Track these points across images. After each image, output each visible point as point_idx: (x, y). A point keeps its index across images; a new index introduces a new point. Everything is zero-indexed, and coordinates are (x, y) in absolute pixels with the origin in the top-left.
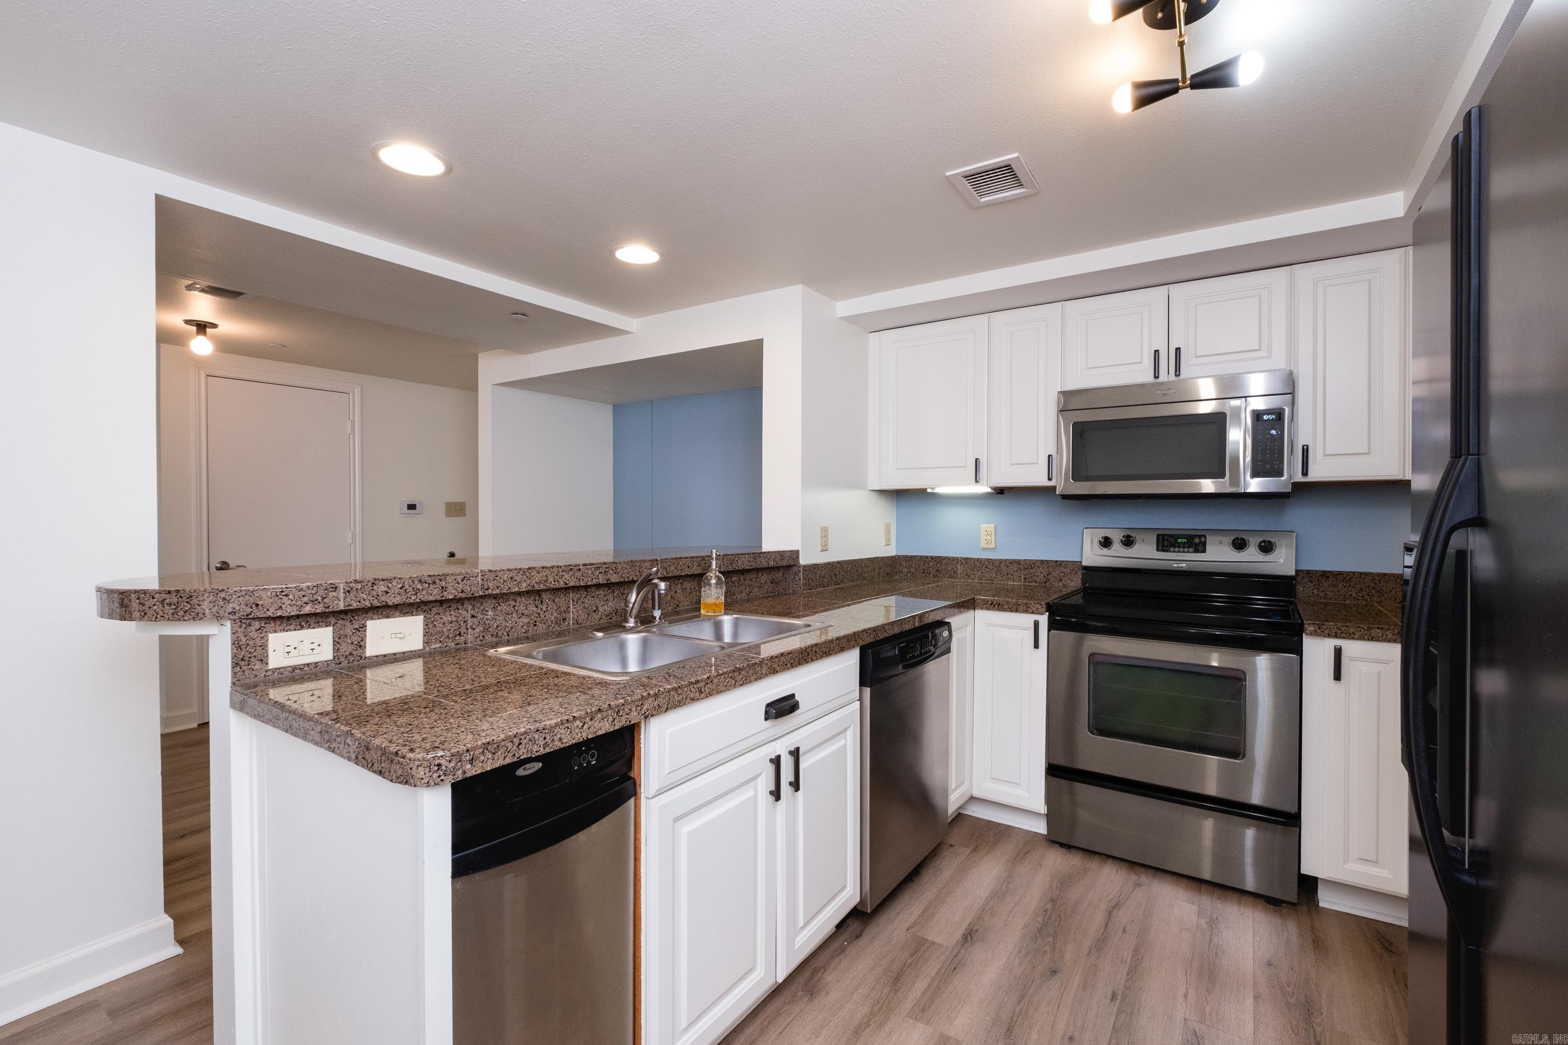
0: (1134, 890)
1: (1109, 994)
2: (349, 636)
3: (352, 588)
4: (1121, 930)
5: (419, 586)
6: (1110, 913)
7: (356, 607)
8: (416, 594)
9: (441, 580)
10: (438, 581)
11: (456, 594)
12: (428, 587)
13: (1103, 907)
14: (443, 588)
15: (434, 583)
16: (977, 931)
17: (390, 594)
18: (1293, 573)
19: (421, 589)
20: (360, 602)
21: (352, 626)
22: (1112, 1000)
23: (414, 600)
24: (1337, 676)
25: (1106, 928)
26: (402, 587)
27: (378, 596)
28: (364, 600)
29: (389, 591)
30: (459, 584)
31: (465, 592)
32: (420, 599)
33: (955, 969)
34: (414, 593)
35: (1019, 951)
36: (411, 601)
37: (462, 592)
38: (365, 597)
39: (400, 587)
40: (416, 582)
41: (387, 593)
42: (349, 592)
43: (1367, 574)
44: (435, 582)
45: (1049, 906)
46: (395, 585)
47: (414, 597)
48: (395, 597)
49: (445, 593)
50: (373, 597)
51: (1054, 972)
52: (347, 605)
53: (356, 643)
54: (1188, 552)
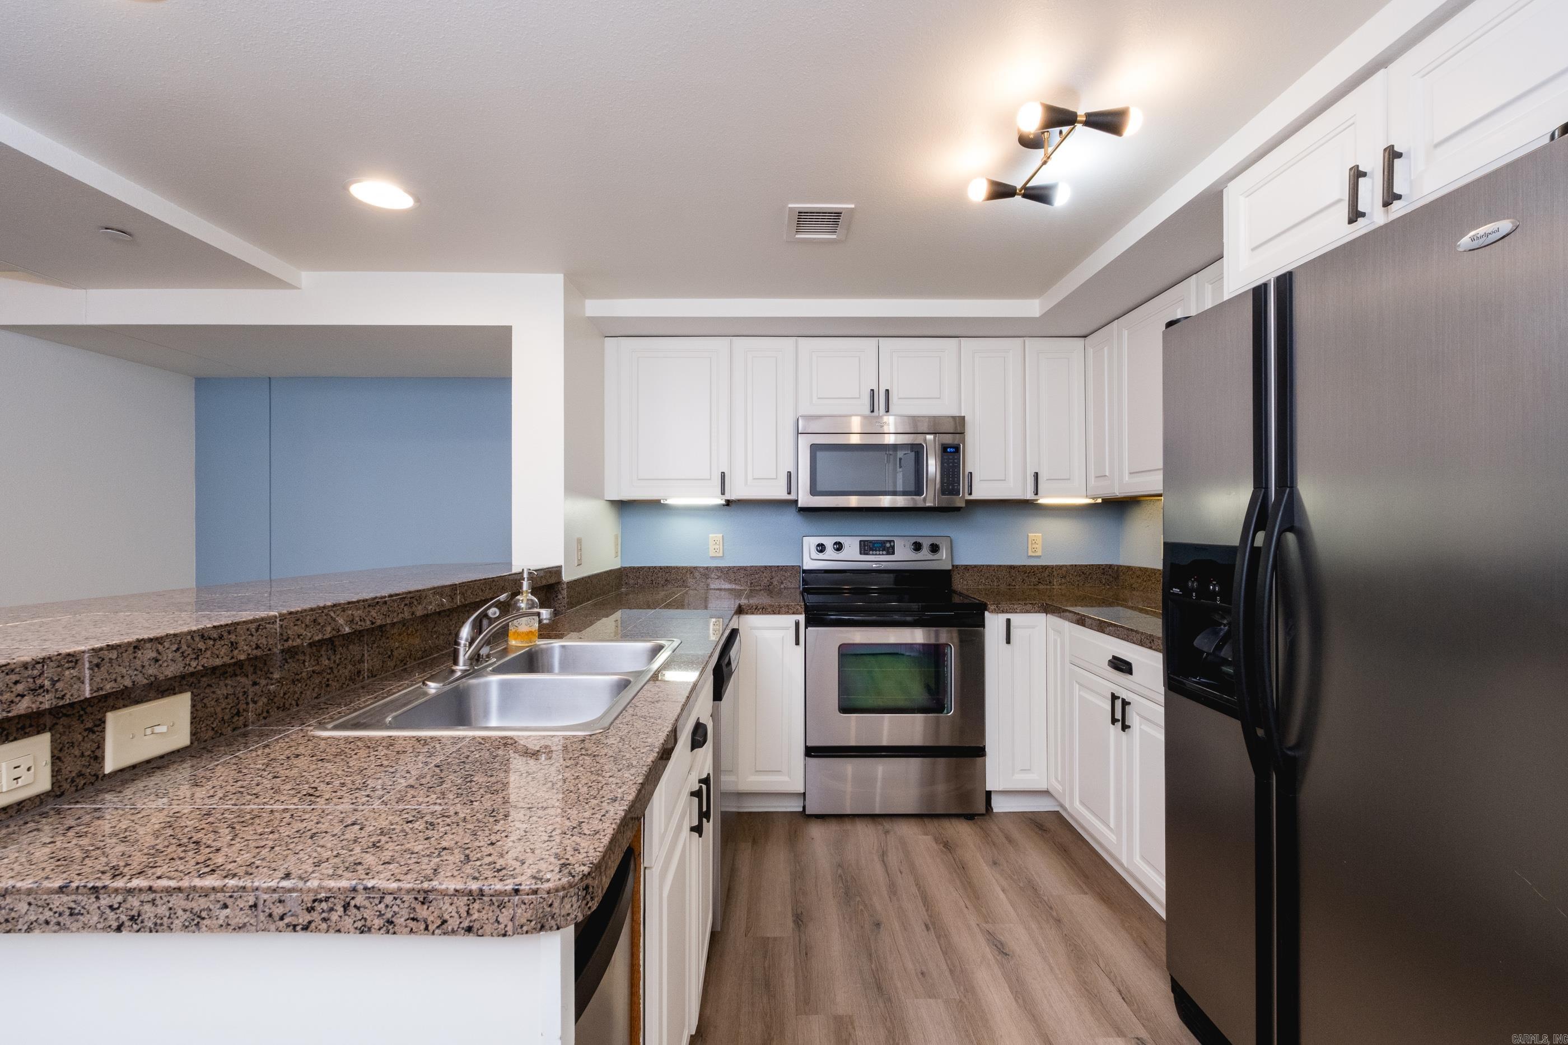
0: (886, 837)
1: (924, 927)
2: (76, 744)
3: (103, 659)
4: (898, 873)
5: (201, 645)
6: (883, 861)
7: (110, 691)
8: (197, 658)
9: (229, 633)
10: (225, 634)
11: (250, 652)
12: (214, 646)
13: (876, 858)
14: (232, 643)
15: (221, 637)
16: (802, 913)
17: (160, 662)
18: (950, 568)
19: (203, 650)
20: (115, 680)
21: (82, 726)
22: (928, 931)
23: (195, 668)
24: (1008, 641)
25: (888, 875)
26: (178, 649)
27: (143, 667)
28: (123, 677)
29: (160, 657)
30: (252, 635)
31: (260, 648)
32: (203, 666)
33: (806, 954)
34: (195, 656)
35: (844, 918)
36: (191, 669)
37: (257, 647)
38: (124, 671)
39: (174, 649)
40: (197, 639)
41: (157, 660)
42: (98, 666)
43: (990, 566)
44: (223, 636)
45: (840, 871)
46: (167, 646)
47: (194, 664)
48: (168, 666)
49: (236, 652)
50: (136, 670)
51: (878, 925)
52: (95, 689)
53: (89, 753)
54: (883, 554)
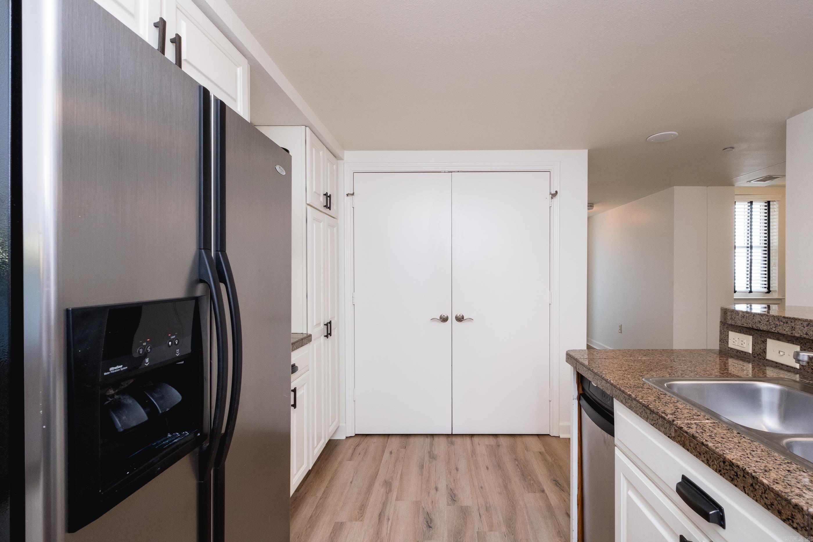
2: (759, 344)
3: (744, 316)
5: (777, 323)
7: (746, 326)
8: (775, 327)
9: (791, 322)
10: (789, 322)
11: (802, 335)
12: (783, 325)
14: (792, 327)
15: (787, 323)
17: (761, 323)
19: (778, 325)
20: (747, 323)
21: (761, 339)
23: (774, 331)
26: (768, 321)
27: (756, 323)
28: (749, 323)
29: (761, 321)
30: (804, 327)
31: (808, 335)
32: (778, 331)
34: (774, 326)
36: (773, 331)
37: (807, 334)
38: (750, 322)
39: (767, 320)
40: (776, 319)
41: (760, 322)
42: (743, 317)
44: (788, 322)
46: (764, 318)
47: (774, 329)
48: (764, 326)
49: (794, 332)
50: (753, 323)
52: (742, 324)
53: (762, 349)
